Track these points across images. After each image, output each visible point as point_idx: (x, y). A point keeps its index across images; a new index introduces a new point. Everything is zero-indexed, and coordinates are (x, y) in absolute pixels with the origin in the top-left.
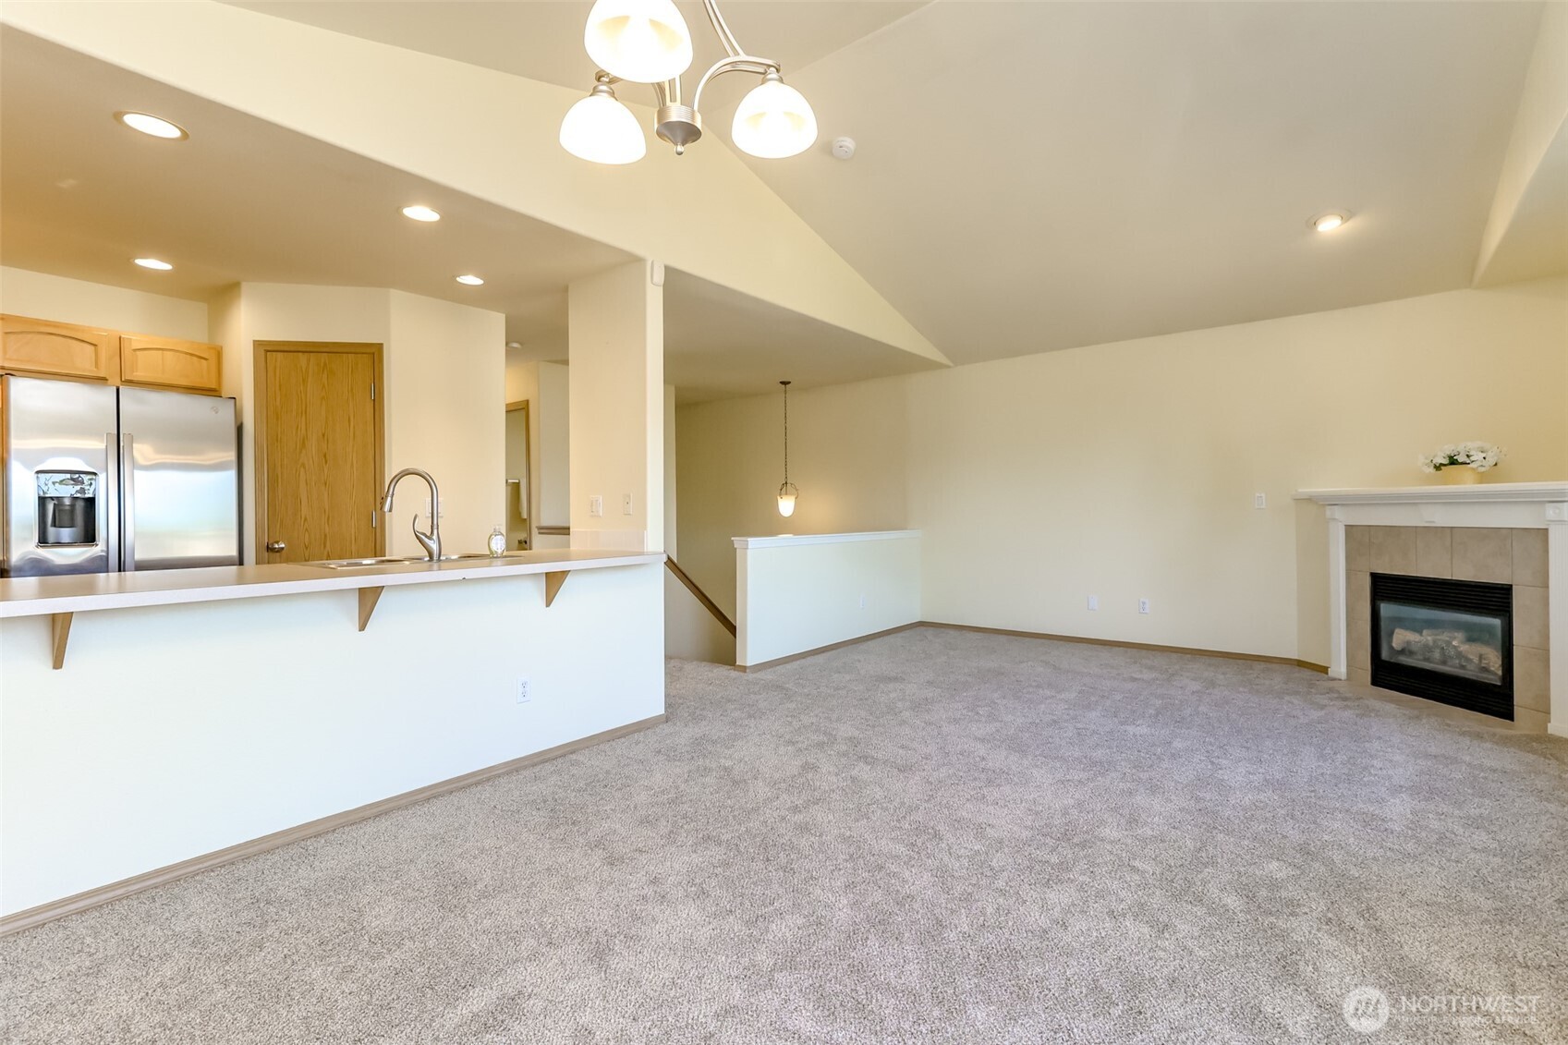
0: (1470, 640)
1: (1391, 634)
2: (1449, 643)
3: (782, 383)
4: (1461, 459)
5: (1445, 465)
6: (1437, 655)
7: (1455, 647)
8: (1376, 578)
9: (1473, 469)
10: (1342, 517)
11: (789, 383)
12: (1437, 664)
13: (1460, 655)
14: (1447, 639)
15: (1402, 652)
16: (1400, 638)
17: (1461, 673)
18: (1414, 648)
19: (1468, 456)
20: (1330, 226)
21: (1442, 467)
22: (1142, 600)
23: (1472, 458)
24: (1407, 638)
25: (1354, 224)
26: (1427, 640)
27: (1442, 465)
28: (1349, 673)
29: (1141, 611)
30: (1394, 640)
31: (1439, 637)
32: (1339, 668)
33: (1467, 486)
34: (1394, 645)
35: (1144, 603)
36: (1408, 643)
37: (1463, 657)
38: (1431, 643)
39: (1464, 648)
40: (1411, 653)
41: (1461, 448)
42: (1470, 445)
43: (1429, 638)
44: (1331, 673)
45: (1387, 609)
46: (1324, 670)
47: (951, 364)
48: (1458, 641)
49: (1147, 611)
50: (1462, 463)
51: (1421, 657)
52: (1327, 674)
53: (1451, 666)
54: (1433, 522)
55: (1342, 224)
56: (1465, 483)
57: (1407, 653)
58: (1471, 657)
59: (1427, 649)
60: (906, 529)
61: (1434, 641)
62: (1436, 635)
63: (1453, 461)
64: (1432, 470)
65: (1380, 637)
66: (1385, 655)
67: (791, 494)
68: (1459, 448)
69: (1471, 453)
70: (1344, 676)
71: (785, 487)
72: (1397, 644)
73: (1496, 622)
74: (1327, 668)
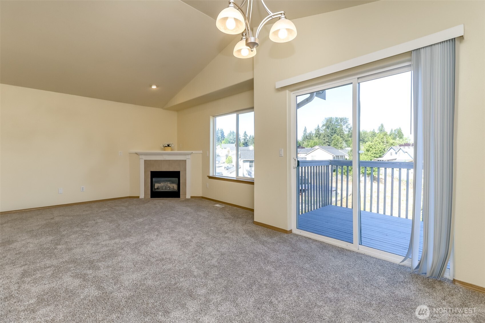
0: (171, 183)
1: (155, 185)
4: (170, 145)
5: (166, 146)
6: (164, 188)
7: (168, 185)
8: (152, 172)
9: (172, 147)
10: (143, 158)
12: (164, 190)
14: (166, 184)
15: (157, 189)
16: (157, 185)
17: (169, 191)
20: (154, 87)
28: (145, 197)
29: (82, 191)
32: (142, 196)
33: (171, 151)
35: (83, 188)
36: (158, 186)
37: (170, 187)
39: (170, 185)
40: (159, 188)
41: (170, 143)
42: (173, 142)
43: (163, 185)
44: (140, 198)
45: (154, 179)
51: (161, 189)
53: (167, 190)
54: (166, 159)
56: (168, 151)
59: (162, 187)
62: (164, 183)
63: (168, 146)
64: (164, 147)
65: (153, 186)
66: (154, 190)
69: (172, 144)
70: (143, 198)
72: (156, 187)
73: (177, 179)
74: (139, 197)
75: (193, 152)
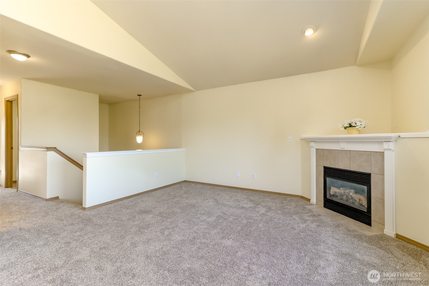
0: (356, 193)
1: (330, 189)
2: (349, 194)
3: (138, 95)
4: (353, 125)
5: (348, 127)
6: (345, 198)
7: (351, 195)
8: (325, 169)
9: (357, 129)
10: (315, 146)
11: (141, 95)
12: (345, 201)
13: (352, 198)
14: (348, 192)
15: (334, 195)
16: (333, 190)
17: (352, 206)
18: (337, 194)
19: (356, 124)
20: (309, 33)
21: (347, 128)
22: (253, 174)
23: (357, 125)
24: (335, 190)
25: (318, 33)
26: (342, 192)
27: (347, 127)
28: (316, 202)
29: (253, 178)
30: (331, 191)
31: (345, 191)
32: (314, 200)
33: (355, 135)
34: (331, 193)
35: (254, 175)
36: (336, 192)
37: (354, 199)
38: (343, 193)
39: (354, 196)
40: (337, 196)
41: (353, 121)
42: (356, 120)
43: (342, 191)
45: (328, 179)
46: (309, 200)
47: (195, 91)
48: (352, 193)
49: (255, 178)
50: (354, 127)
51: (340, 198)
52: (310, 202)
53: (349, 202)
54: (344, 148)
55: (314, 33)
56: (354, 134)
57: (335, 196)
58: (356, 199)
59: (341, 195)
60: (181, 148)
61: (344, 192)
62: (345, 190)
63: (351, 126)
64: (343, 129)
65: (327, 191)
66: (328, 197)
67: (141, 135)
68: (352, 121)
69: (357, 123)
70: (315, 203)
71: (139, 132)
72: (332, 193)
73: (365, 188)
74: (310, 200)
75: (402, 135)
